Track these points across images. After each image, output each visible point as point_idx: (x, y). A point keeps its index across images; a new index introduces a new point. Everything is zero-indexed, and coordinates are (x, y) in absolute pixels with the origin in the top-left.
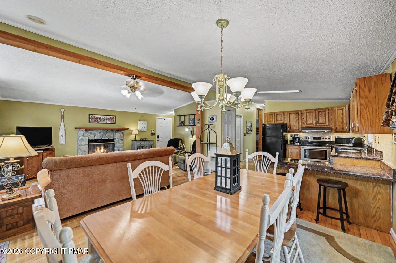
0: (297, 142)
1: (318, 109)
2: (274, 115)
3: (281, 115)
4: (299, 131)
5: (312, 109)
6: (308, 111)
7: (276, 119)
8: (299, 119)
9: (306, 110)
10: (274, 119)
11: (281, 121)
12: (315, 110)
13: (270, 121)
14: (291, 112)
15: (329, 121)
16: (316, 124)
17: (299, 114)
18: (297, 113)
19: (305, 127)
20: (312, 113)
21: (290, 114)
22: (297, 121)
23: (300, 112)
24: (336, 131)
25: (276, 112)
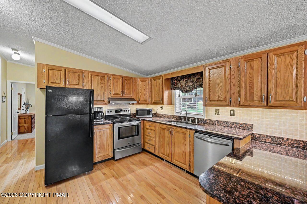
0: (100, 119)
1: (125, 77)
2: (63, 72)
3: (77, 75)
4: (104, 103)
5: (119, 76)
6: (115, 77)
7: (67, 80)
8: (104, 86)
9: (112, 75)
10: (63, 79)
11: (78, 85)
12: (122, 77)
13: (55, 83)
14: (94, 74)
15: (133, 92)
16: (123, 94)
17: (104, 78)
18: (102, 76)
19: (111, 97)
20: (119, 80)
21: (93, 77)
22: (102, 88)
23: (106, 77)
24: (138, 103)
25: (69, 69)
